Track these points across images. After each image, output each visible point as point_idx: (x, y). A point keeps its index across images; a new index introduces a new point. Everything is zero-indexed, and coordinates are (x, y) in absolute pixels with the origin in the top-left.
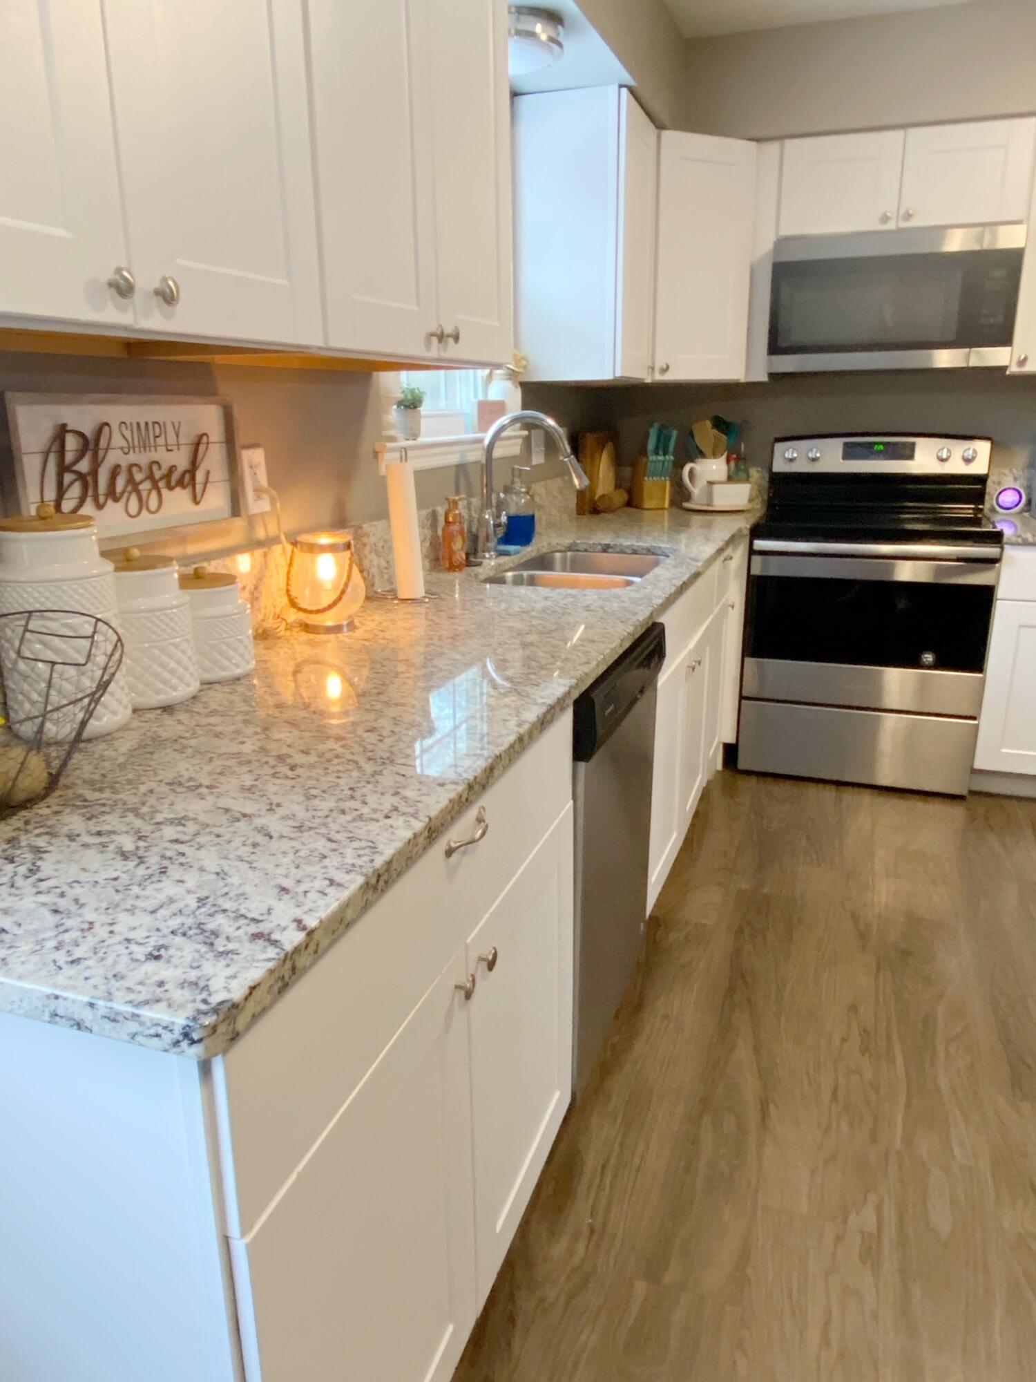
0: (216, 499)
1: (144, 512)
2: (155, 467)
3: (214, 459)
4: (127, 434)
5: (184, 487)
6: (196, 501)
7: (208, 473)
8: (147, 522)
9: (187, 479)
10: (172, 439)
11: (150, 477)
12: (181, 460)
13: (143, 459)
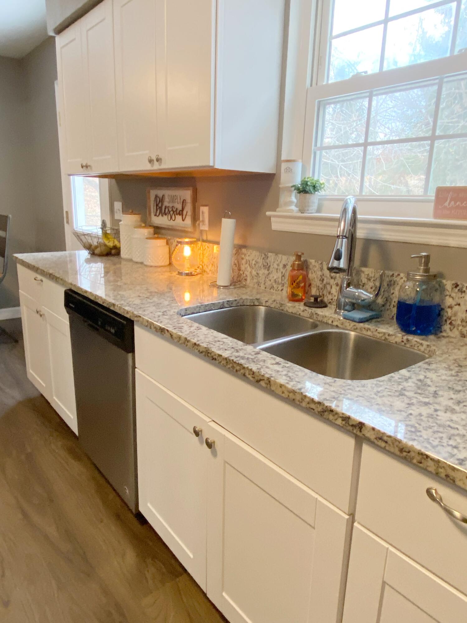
0: (188, 221)
1: (171, 220)
2: (173, 208)
3: (188, 209)
4: (169, 198)
5: (180, 215)
6: (183, 220)
7: (187, 212)
8: (171, 223)
9: (181, 213)
10: (179, 200)
11: (172, 210)
12: (179, 207)
13: (171, 205)
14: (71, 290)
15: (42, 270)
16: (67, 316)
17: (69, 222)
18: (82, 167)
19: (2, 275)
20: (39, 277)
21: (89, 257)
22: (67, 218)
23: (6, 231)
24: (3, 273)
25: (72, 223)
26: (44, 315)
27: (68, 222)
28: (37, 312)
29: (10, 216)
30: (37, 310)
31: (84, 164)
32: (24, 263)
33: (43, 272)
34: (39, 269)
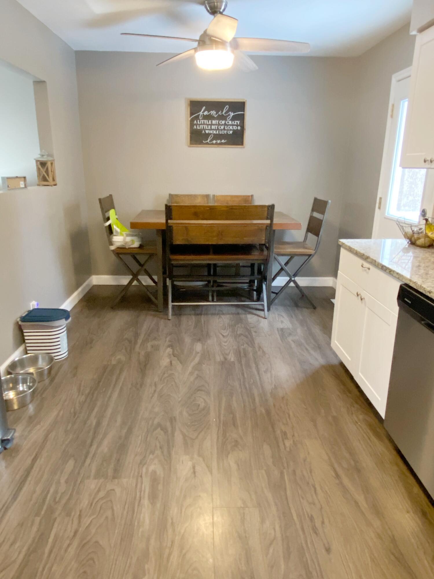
14: (407, 285)
15: (373, 260)
16: (397, 308)
17: (382, 207)
18: (425, 161)
19: (314, 251)
20: (366, 265)
21: (407, 246)
22: (380, 203)
23: (324, 215)
24: (315, 250)
25: (385, 208)
26: (364, 299)
27: (379, 208)
28: (358, 295)
29: (330, 201)
30: (357, 293)
31: (429, 159)
32: (350, 250)
33: (374, 261)
34: (370, 258)
